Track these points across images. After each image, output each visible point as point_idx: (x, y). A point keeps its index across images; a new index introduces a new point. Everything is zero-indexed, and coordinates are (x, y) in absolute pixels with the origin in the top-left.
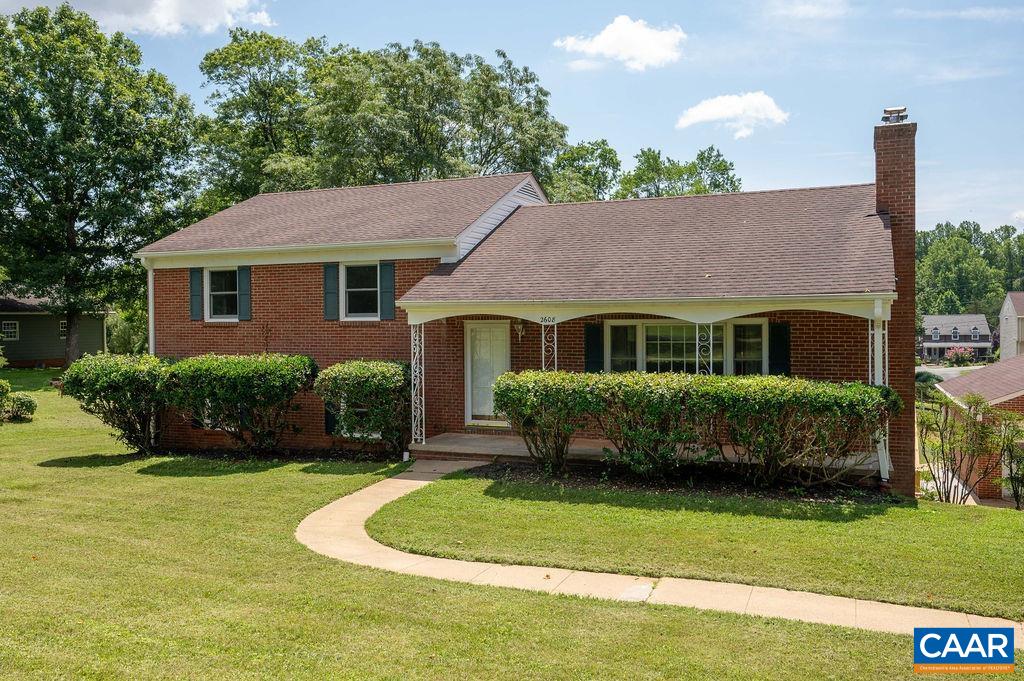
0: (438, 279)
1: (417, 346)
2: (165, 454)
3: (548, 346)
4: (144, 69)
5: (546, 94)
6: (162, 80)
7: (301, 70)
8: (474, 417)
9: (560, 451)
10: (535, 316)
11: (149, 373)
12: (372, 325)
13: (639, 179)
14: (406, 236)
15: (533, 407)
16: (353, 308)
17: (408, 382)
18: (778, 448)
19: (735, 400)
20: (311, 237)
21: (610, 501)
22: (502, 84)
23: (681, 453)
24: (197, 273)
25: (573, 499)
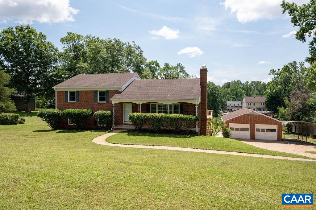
0: (118, 95)
1: (114, 108)
2: (61, 129)
3: (139, 108)
4: (47, 41)
5: (143, 51)
6: (51, 44)
7: (85, 43)
8: (125, 122)
9: (141, 127)
10: (136, 102)
11: (57, 113)
12: (104, 103)
13: (164, 70)
14: (112, 86)
15: (136, 119)
16: (100, 100)
17: (112, 115)
18: (178, 126)
19: (170, 118)
20: (92, 85)
21: (149, 136)
22: (133, 49)
23: (162, 128)
24: (67, 92)
25: (142, 135)
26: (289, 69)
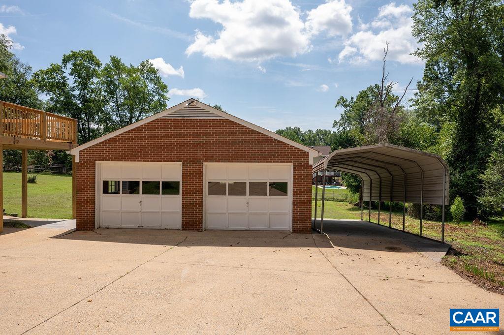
26: (368, 97)
